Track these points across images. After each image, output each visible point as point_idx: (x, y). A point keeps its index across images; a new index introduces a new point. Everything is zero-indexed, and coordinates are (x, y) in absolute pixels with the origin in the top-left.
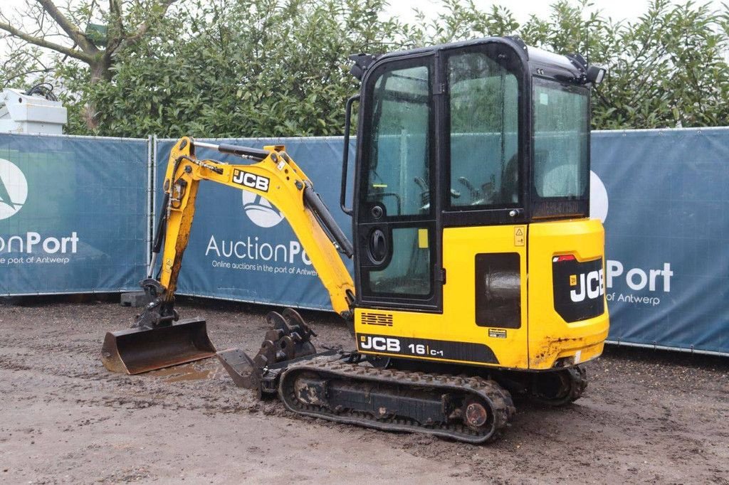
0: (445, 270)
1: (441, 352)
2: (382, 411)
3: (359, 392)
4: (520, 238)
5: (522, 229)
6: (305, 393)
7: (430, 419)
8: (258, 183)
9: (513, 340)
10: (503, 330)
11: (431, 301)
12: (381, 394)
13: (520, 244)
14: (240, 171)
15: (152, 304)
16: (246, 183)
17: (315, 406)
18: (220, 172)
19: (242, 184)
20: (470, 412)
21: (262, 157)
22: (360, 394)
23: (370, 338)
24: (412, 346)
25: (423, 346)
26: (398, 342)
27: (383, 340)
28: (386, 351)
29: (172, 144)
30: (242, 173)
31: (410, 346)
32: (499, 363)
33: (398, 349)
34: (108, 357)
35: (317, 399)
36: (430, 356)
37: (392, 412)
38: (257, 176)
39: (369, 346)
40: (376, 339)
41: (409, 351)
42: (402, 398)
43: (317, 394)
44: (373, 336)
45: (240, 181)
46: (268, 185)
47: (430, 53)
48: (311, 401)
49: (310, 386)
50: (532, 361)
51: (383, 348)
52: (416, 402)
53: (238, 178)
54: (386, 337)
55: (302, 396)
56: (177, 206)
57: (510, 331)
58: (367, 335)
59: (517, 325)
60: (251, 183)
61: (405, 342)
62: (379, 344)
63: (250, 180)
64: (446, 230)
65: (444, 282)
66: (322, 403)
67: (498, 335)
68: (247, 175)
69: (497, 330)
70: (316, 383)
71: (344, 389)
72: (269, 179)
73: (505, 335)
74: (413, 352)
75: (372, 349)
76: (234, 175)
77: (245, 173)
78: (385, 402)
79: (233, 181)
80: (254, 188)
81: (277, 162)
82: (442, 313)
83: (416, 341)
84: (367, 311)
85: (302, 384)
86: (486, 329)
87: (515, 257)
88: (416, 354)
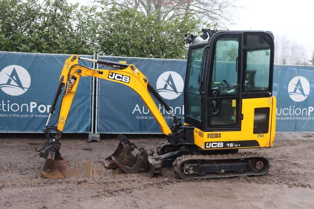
0: (243, 115)
1: (240, 145)
2: (223, 171)
3: (213, 165)
4: (270, 102)
5: (271, 99)
6: (187, 170)
7: (242, 170)
8: (124, 78)
9: (265, 137)
10: (262, 135)
11: (237, 126)
12: (222, 165)
13: (270, 104)
14: (113, 73)
15: (54, 140)
16: (116, 78)
17: (192, 175)
18: (101, 73)
19: (114, 79)
20: (257, 165)
21: (124, 67)
22: (213, 166)
23: (210, 143)
24: (228, 144)
25: (232, 144)
26: (222, 143)
27: (216, 144)
28: (217, 148)
29: (67, 57)
30: (114, 74)
31: (227, 145)
32: (259, 146)
33: (222, 146)
34: (48, 172)
35: (193, 171)
36: (235, 147)
37: (227, 170)
38: (123, 75)
39: (210, 147)
40: (213, 144)
41: (227, 146)
42: (231, 164)
43: (193, 170)
44: (212, 142)
45: (113, 78)
46: (129, 80)
47: (241, 33)
48: (190, 173)
49: (190, 167)
50: (271, 144)
51: (216, 146)
52: (237, 165)
53: (112, 76)
54: (217, 142)
55: (185, 172)
56: (70, 89)
57: (265, 135)
58: (209, 143)
59: (267, 132)
60: (119, 78)
61: (225, 143)
62: (214, 145)
63: (119, 77)
64: (243, 100)
65: (242, 119)
66: (195, 173)
67: (261, 136)
68: (117, 75)
69: (261, 135)
70: (193, 165)
71: (205, 165)
72: (130, 77)
73: (263, 136)
74: (228, 146)
75: (211, 148)
76: (109, 75)
77: (116, 74)
78: (223, 168)
79: (108, 78)
80: (121, 81)
81: (133, 70)
82: (240, 131)
83: (230, 142)
84: (210, 133)
85: (187, 167)
86: (257, 135)
87: (268, 109)
88: (229, 147)
